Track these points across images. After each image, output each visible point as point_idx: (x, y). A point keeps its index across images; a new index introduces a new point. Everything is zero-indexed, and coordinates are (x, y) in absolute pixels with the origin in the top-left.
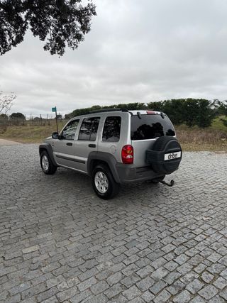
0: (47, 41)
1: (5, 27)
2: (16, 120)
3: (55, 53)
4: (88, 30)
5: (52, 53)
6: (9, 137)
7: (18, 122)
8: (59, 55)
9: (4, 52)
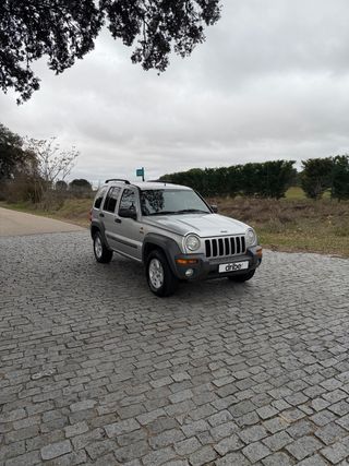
0: (136, 45)
1: (65, 25)
2: (77, 189)
3: (151, 67)
4: (216, 18)
5: (146, 66)
6: (67, 217)
7: (81, 193)
8: (158, 71)
9: (63, 68)
